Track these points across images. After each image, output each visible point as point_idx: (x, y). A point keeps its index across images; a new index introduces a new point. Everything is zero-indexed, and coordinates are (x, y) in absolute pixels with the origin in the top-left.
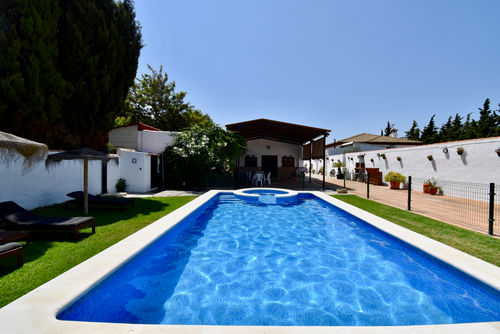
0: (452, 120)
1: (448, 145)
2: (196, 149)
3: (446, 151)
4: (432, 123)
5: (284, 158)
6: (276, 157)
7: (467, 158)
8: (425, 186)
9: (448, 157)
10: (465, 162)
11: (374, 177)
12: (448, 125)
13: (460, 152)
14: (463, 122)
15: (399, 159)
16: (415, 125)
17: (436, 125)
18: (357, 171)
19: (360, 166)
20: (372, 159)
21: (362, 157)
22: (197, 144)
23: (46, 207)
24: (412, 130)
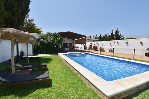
0: (105, 35)
1: (115, 41)
2: (51, 40)
3: (114, 42)
4: (100, 35)
5: (69, 43)
6: (67, 43)
7: (119, 44)
8: (109, 51)
9: (114, 44)
10: (118, 45)
11: (96, 49)
12: (104, 36)
13: (118, 43)
14: (107, 35)
15: (102, 44)
16: (96, 36)
17: (101, 36)
18: (90, 47)
19: (91, 46)
20: (94, 44)
21: (91, 43)
22: (51, 38)
23: (3, 62)
24: (96, 37)
